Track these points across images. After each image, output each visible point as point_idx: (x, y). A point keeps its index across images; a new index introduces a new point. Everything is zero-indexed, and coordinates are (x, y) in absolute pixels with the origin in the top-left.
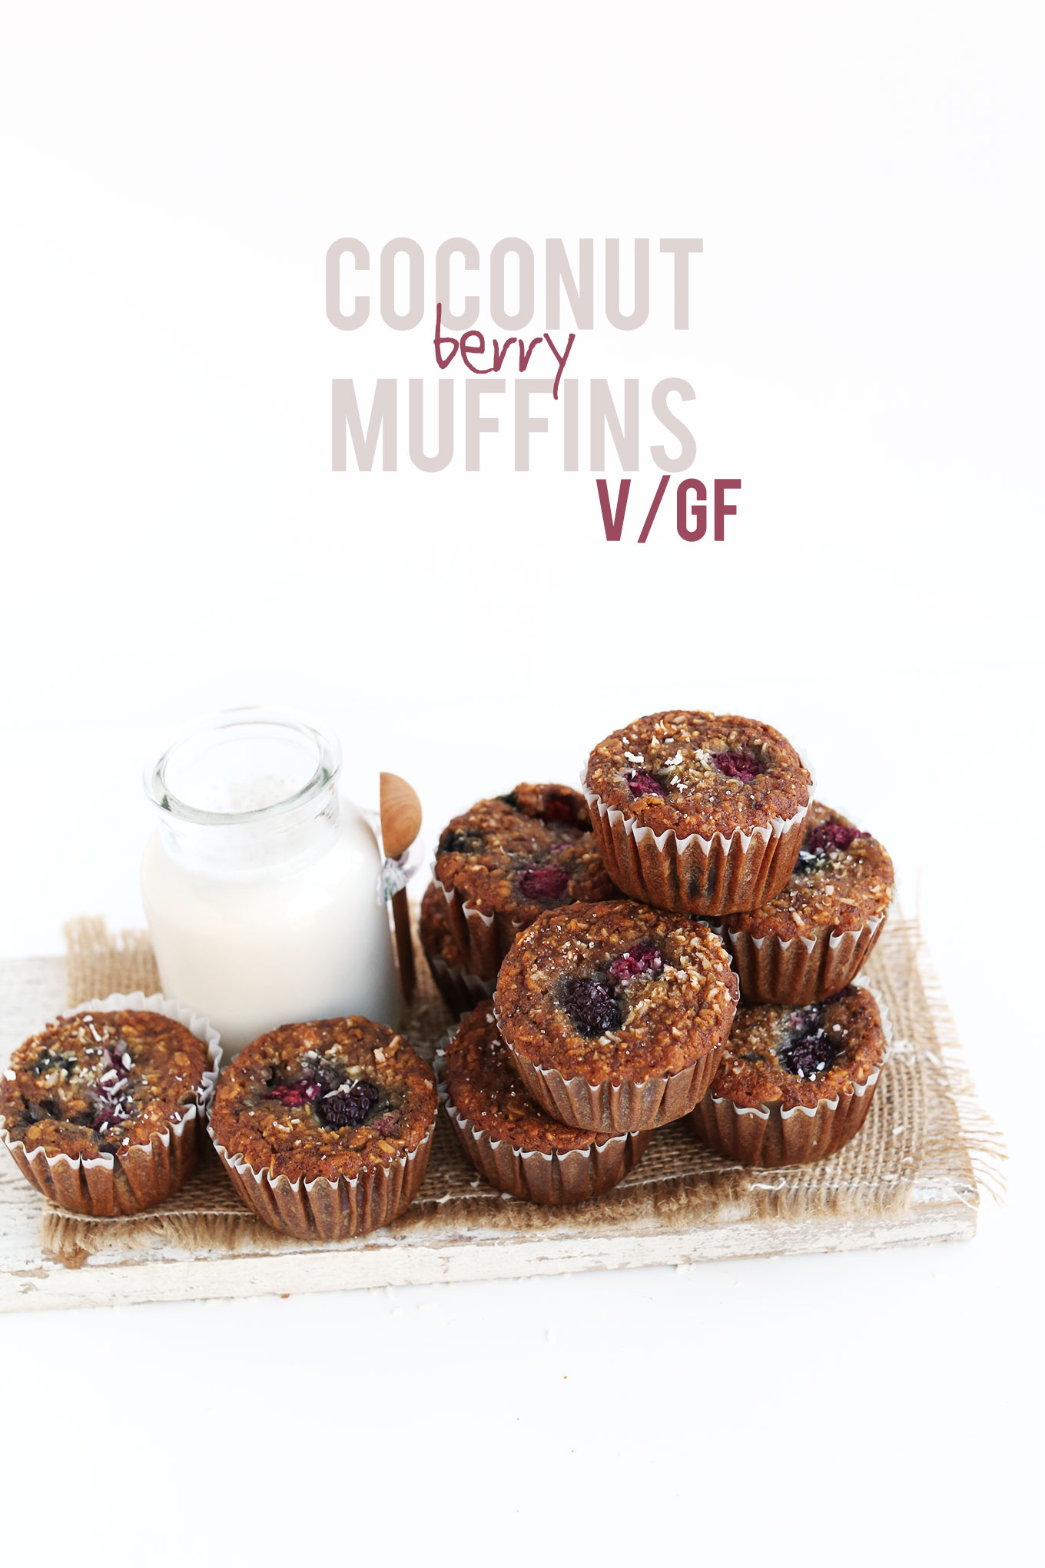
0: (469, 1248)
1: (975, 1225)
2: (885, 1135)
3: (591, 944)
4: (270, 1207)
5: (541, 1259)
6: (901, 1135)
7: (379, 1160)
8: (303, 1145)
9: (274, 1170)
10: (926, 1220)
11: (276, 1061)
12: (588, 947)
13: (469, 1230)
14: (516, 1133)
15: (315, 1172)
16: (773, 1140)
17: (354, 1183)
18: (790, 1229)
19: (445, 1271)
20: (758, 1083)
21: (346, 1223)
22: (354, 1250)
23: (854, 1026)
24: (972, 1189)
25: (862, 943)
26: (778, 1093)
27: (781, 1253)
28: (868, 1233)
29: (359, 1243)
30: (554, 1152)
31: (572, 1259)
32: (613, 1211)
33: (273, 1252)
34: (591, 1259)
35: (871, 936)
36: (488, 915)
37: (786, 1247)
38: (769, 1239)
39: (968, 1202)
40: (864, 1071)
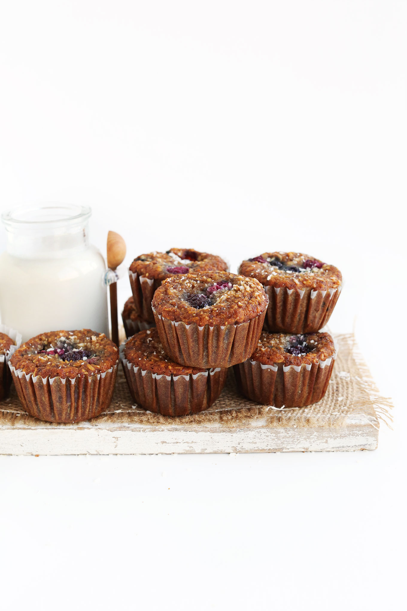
0: (129, 432)
1: (377, 440)
2: (334, 401)
3: (198, 282)
4: (33, 398)
5: (163, 442)
6: (342, 401)
7: (86, 373)
8: (51, 364)
9: (35, 374)
10: (353, 435)
11: (46, 343)
12: (197, 283)
13: (129, 424)
14: (154, 366)
15: (55, 374)
16: (279, 390)
17: (73, 381)
18: (286, 434)
19: (116, 446)
20: (273, 354)
21: (68, 412)
22: (72, 429)
23: (321, 341)
24: (376, 420)
25: (326, 302)
26: (282, 359)
27: (281, 450)
28: (325, 441)
29: (75, 426)
30: (172, 375)
31: (178, 444)
32: (199, 417)
33: (33, 428)
34: (188, 445)
35: (330, 298)
36: (151, 279)
37: (284, 446)
38: (275, 440)
39: (374, 425)
40: (325, 356)
